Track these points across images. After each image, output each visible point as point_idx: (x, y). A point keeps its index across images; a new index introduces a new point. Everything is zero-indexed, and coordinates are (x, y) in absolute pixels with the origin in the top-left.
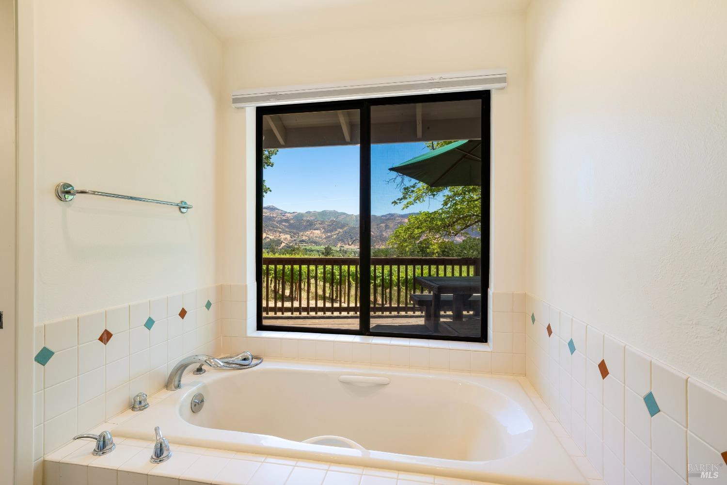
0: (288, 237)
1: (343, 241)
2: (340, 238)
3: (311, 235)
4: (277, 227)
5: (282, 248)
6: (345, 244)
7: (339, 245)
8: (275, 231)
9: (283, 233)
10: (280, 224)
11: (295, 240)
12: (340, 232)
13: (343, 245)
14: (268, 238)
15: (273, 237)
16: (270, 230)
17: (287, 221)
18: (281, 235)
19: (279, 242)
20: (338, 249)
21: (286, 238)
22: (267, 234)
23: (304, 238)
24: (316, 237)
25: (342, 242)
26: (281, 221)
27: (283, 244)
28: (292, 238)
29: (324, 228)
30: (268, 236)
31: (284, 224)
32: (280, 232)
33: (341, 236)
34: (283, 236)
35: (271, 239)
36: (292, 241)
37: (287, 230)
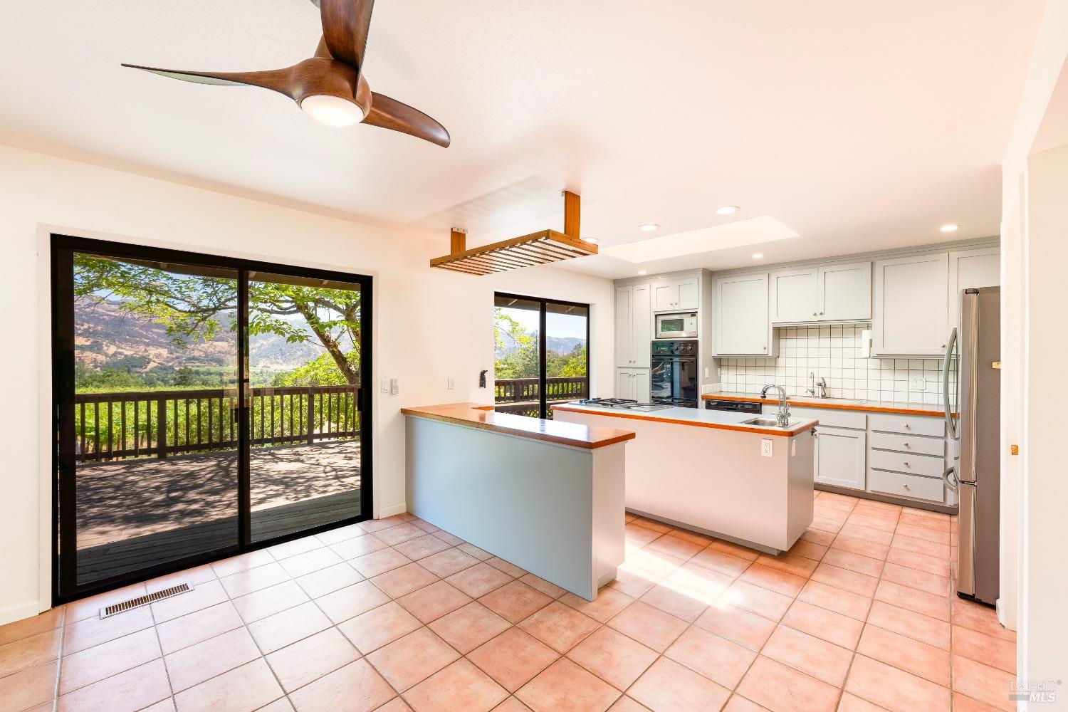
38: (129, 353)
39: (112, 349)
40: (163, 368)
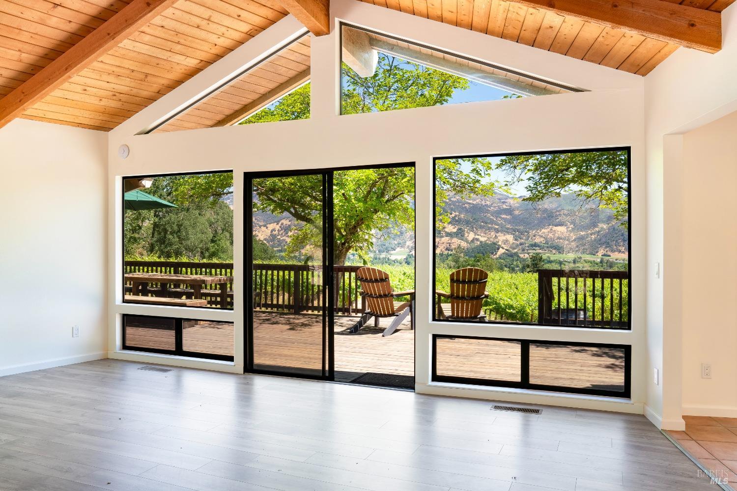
0: (510, 238)
1: (608, 245)
2: (604, 240)
3: (551, 235)
4: (492, 222)
5: (500, 258)
6: (613, 251)
7: (601, 252)
8: (489, 229)
9: (502, 231)
10: (497, 217)
11: (521, 244)
12: (602, 228)
13: (609, 253)
14: (477, 240)
15: (486, 239)
16: (481, 227)
17: (509, 211)
18: (497, 235)
19: (495, 247)
20: (599, 260)
21: (507, 241)
22: (476, 234)
23: (538, 240)
24: (559, 238)
25: (606, 247)
26: (501, 212)
27: (501, 251)
28: (516, 240)
29: (573, 223)
30: (477, 237)
31: (503, 216)
32: (497, 231)
33: (605, 236)
34: (501, 238)
35: (481, 242)
36: (517, 246)
37: (509, 226)
38: (483, 239)
39: (471, 236)
40: (510, 255)
